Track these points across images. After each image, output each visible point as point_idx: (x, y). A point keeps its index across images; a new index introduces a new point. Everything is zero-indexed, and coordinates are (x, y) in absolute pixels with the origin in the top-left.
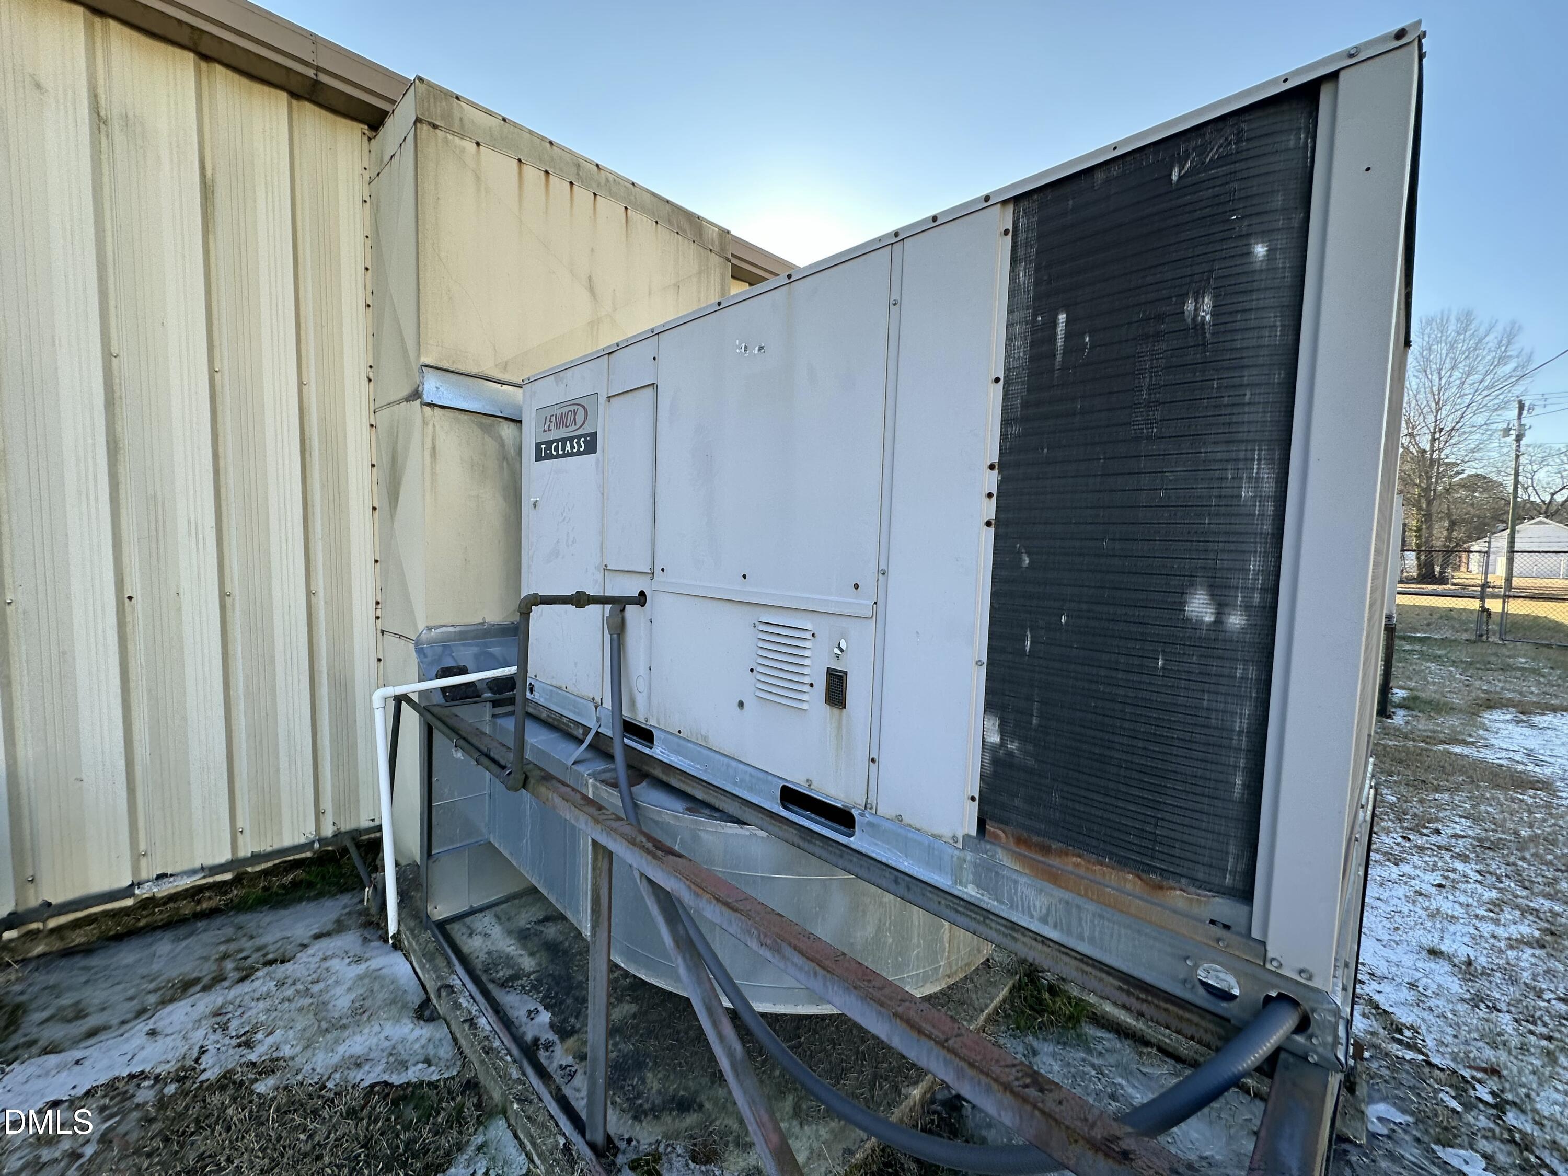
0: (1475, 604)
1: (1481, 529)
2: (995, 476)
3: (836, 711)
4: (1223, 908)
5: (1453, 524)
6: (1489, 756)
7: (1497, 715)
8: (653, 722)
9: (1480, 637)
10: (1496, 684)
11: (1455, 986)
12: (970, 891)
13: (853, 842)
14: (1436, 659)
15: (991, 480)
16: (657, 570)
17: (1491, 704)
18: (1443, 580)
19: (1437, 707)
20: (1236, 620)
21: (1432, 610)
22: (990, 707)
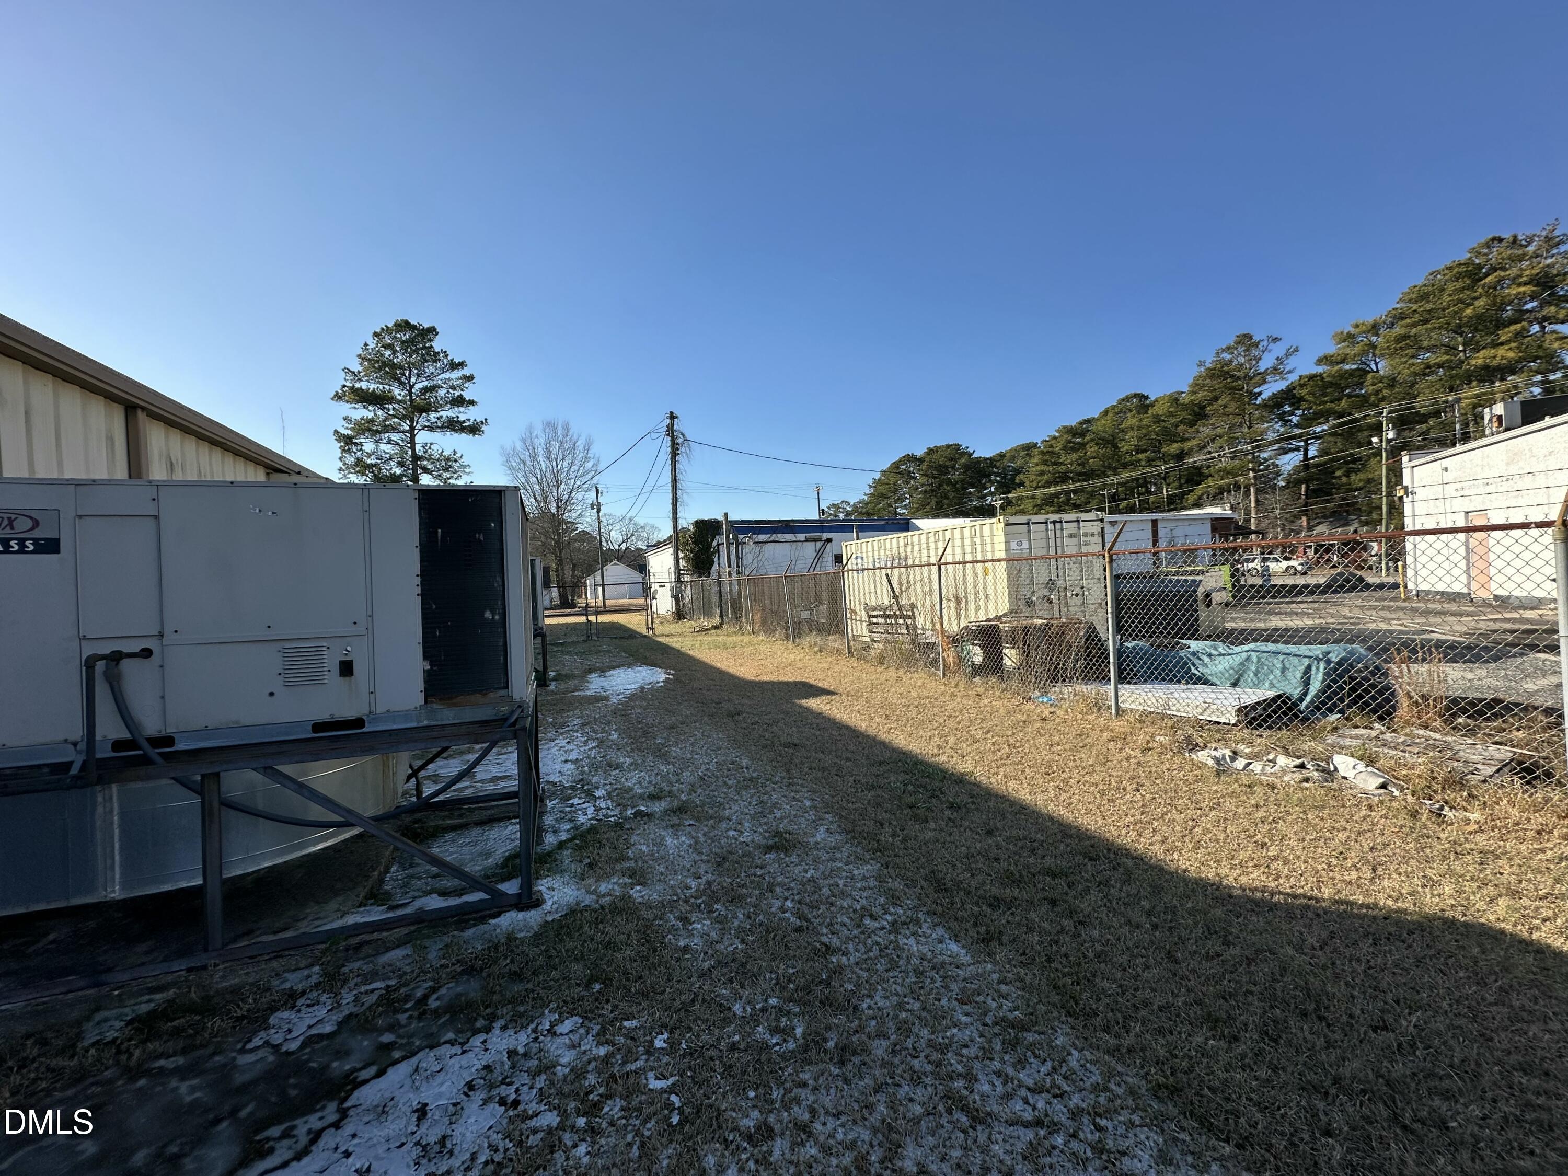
0: (582, 619)
1: (590, 571)
2: (419, 578)
3: (347, 679)
4: (503, 692)
5: (574, 565)
6: (588, 693)
7: (593, 675)
8: (170, 730)
9: (588, 638)
10: (593, 660)
11: (573, 767)
12: (426, 723)
13: (364, 730)
14: (569, 653)
15: (418, 580)
16: (168, 631)
17: (590, 671)
18: (573, 606)
19: (568, 677)
20: (497, 617)
21: (567, 625)
22: (425, 658)
